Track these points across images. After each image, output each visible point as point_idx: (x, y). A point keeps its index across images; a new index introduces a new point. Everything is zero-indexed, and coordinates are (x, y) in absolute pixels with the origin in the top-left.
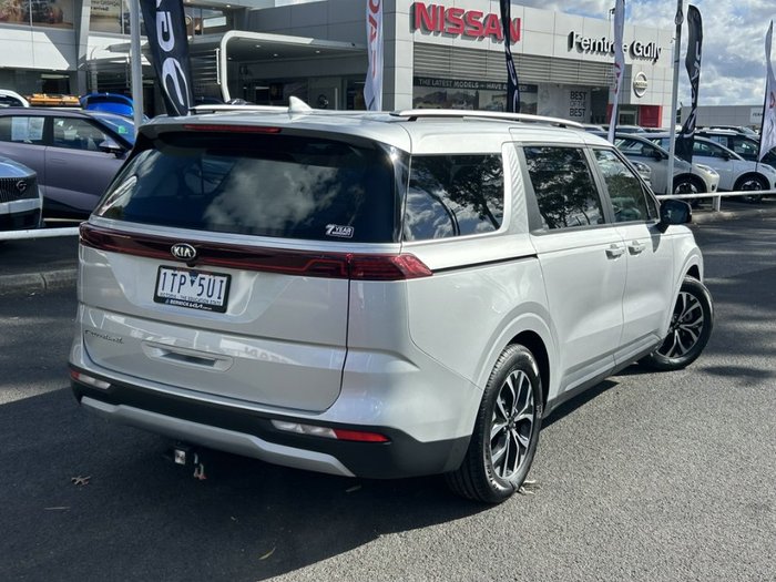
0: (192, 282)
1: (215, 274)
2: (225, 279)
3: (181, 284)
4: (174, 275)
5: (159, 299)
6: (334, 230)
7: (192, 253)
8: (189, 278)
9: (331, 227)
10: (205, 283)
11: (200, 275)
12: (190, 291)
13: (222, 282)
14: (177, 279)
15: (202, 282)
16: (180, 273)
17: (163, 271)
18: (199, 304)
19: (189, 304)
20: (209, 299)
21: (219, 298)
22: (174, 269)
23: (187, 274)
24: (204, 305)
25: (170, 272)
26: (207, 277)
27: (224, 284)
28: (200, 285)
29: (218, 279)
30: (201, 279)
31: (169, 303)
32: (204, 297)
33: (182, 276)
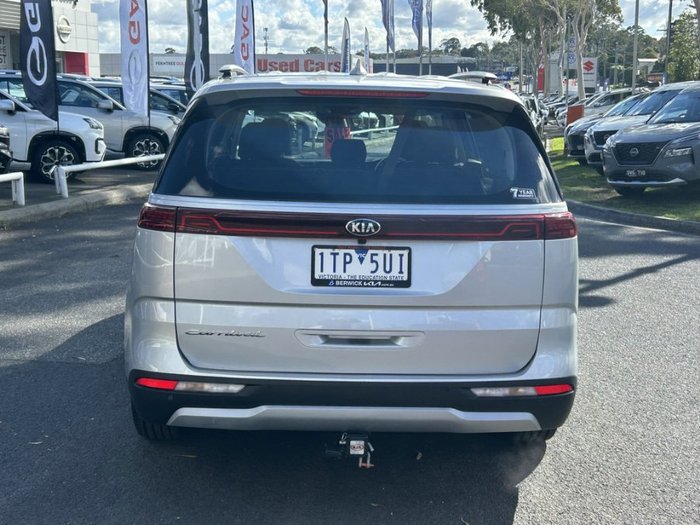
0: (361, 260)
1: (390, 248)
2: (406, 253)
3: (345, 263)
4: (335, 255)
5: (315, 282)
6: (518, 193)
7: (376, 227)
8: (355, 256)
9: (515, 190)
10: (379, 259)
11: (370, 252)
12: (360, 269)
13: (401, 256)
15: (375, 258)
16: (342, 252)
17: (318, 251)
18: (376, 282)
19: (364, 282)
20: (388, 275)
21: (401, 272)
22: (334, 247)
23: (352, 252)
24: (383, 282)
25: (327, 252)
26: (381, 253)
27: (405, 258)
28: (372, 261)
29: (396, 254)
30: (372, 255)
31: (335, 285)
32: (380, 273)
33: (345, 254)
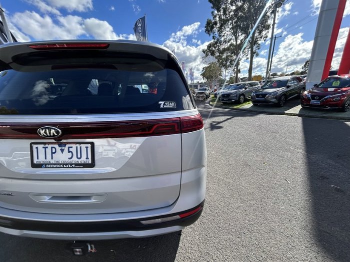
0: (62, 151)
1: (80, 143)
2: (89, 146)
3: (52, 153)
4: (45, 148)
5: (34, 166)
6: (164, 104)
7: (58, 132)
8: (58, 148)
9: (162, 103)
10: (74, 150)
11: (68, 146)
12: (62, 156)
13: (87, 148)
14: (49, 151)
15: (70, 149)
16: (50, 146)
17: (35, 146)
18: (71, 164)
19: (65, 165)
20: (80, 160)
21: (87, 158)
22: (45, 143)
23: (56, 146)
24: (76, 165)
25: (40, 147)
26: (74, 146)
27: (89, 150)
28: (69, 152)
29: (83, 146)
30: (69, 148)
31: (46, 167)
32: (75, 159)
33: (52, 148)
